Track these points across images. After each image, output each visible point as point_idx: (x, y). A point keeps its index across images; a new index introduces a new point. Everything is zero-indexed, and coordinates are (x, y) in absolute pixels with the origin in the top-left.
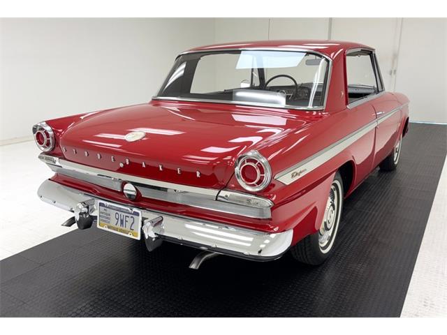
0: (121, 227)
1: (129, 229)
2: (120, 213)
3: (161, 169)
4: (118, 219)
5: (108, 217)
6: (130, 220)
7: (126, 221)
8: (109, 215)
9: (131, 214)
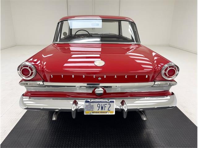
0: (102, 111)
1: (107, 111)
2: (100, 104)
3: (126, 77)
4: (99, 107)
5: (92, 107)
6: (108, 106)
7: (105, 107)
8: (93, 106)
9: (108, 102)
